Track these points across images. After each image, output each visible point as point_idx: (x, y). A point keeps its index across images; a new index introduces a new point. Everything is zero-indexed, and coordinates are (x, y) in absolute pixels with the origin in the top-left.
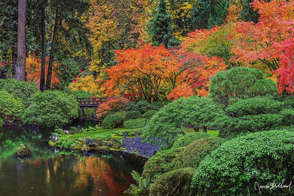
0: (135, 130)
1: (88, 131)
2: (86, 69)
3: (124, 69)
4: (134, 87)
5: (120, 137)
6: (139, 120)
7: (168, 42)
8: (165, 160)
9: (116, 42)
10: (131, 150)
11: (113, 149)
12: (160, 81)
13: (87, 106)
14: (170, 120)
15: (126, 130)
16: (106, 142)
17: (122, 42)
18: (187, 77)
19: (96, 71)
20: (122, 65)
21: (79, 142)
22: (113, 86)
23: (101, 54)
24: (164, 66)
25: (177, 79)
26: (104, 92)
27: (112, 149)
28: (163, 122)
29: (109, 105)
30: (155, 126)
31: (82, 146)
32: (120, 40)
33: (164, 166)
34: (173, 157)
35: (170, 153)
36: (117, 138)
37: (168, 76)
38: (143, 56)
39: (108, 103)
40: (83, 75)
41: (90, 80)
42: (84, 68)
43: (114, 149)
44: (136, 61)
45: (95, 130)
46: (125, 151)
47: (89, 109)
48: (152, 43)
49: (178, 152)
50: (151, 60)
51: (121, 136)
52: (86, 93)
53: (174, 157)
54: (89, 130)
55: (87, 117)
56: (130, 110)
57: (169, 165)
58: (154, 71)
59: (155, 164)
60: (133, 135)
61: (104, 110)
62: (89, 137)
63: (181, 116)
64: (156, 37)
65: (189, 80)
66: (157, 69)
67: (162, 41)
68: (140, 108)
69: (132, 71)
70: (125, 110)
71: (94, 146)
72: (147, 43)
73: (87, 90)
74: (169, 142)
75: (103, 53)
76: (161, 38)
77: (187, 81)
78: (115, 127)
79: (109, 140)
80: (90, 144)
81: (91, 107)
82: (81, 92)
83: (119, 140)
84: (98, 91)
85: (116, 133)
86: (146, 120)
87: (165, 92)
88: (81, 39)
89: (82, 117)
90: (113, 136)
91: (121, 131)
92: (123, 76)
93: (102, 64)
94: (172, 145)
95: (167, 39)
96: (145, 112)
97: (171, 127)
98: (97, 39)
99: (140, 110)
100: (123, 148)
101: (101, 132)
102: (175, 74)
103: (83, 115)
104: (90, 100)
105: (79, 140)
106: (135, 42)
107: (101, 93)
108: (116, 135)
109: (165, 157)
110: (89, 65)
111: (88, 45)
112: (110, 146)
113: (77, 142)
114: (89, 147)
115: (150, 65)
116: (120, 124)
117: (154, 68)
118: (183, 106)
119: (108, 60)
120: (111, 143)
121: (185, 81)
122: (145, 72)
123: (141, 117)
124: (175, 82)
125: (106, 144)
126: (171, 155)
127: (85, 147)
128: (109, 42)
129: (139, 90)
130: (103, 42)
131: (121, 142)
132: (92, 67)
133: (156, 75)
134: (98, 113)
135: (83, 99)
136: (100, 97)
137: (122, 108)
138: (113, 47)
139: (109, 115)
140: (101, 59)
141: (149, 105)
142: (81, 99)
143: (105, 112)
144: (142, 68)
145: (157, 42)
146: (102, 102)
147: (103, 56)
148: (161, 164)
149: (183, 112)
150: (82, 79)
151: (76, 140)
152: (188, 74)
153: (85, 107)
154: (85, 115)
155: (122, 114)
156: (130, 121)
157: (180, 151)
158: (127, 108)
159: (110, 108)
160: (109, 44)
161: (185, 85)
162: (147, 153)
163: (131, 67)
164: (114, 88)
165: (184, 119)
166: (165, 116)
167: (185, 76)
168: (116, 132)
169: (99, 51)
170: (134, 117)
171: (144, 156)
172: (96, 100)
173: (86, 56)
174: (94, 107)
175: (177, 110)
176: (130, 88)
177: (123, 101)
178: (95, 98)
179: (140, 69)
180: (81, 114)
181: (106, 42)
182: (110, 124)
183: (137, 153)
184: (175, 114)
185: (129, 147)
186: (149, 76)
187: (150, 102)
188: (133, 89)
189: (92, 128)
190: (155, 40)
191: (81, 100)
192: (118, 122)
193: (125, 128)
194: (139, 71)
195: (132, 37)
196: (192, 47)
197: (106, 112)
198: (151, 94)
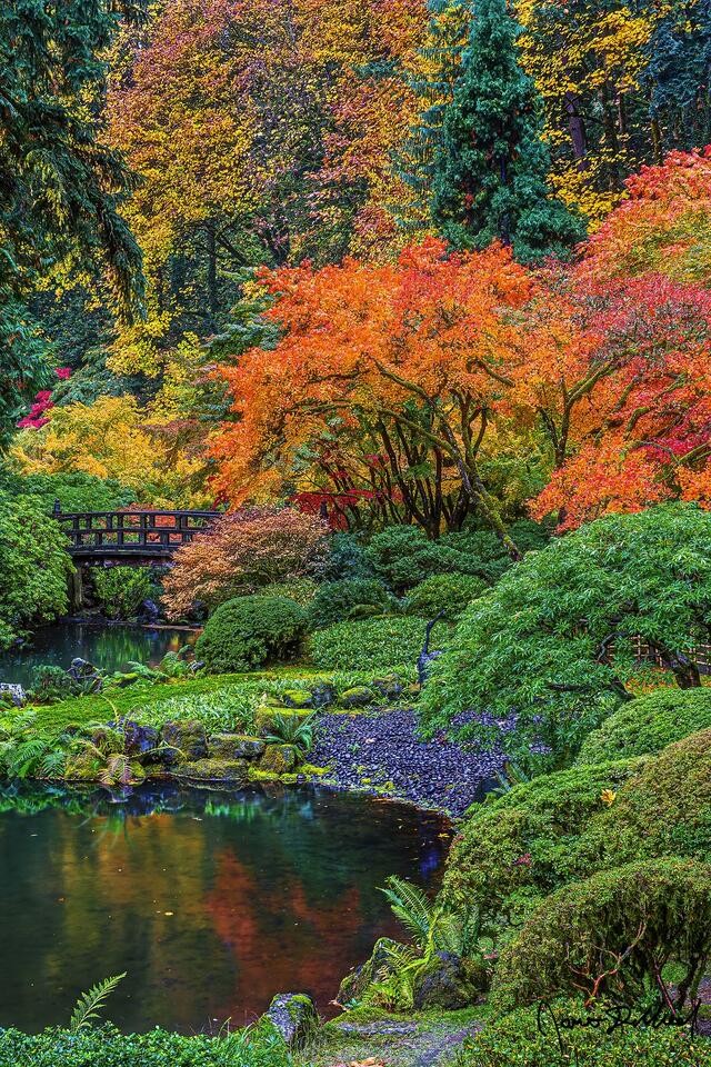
0: (370, 677)
1: (126, 683)
2: (93, 362)
3: (312, 366)
4: (352, 456)
5: (301, 712)
6: (386, 626)
7: (516, 226)
8: (555, 822)
9: (249, 227)
10: (357, 778)
11: (264, 774)
12: (484, 425)
13: (110, 557)
14: (565, 625)
15: (325, 677)
16: (229, 737)
17: (278, 222)
18: (623, 404)
19: (147, 372)
20: (302, 347)
21: (88, 744)
22: (255, 452)
23: (167, 284)
24: (509, 353)
25: (572, 418)
26: (198, 481)
27: (260, 774)
28: (525, 634)
29: (231, 549)
30: (485, 653)
31: (105, 765)
32: (263, 214)
33: (554, 852)
34: (594, 808)
35: (578, 790)
36: (286, 718)
37: (531, 402)
38: (406, 302)
39: (226, 539)
40: (75, 394)
41: (116, 419)
42: (80, 355)
43: (272, 776)
44: (370, 324)
45: (164, 680)
46: (328, 782)
47: (123, 570)
48: (432, 232)
49: (614, 780)
50: (447, 320)
51: (301, 706)
52: (102, 486)
53: (598, 806)
54: (132, 681)
55: (112, 610)
56: (335, 574)
57: (580, 846)
58: (460, 376)
59: (506, 843)
60: (361, 702)
61: (206, 576)
62: (142, 718)
63: (614, 607)
64: (454, 203)
65: (634, 423)
66: (475, 364)
67: (482, 224)
68: (385, 561)
69: (348, 377)
70: (311, 572)
71: (166, 759)
72: (410, 229)
73: (104, 471)
74: (560, 732)
75: (179, 282)
76: (479, 210)
77: (626, 425)
78: (265, 664)
79: (244, 726)
80: (145, 749)
81: (133, 560)
82: (73, 484)
83: (294, 728)
84: (164, 477)
85: (274, 694)
86: (429, 628)
87: (504, 481)
88: (74, 207)
89: (85, 612)
90: (263, 706)
91: (298, 681)
92: (303, 403)
93: (174, 335)
94: (576, 750)
95: (510, 210)
96: (414, 584)
97: (569, 658)
98: (146, 209)
99: (388, 576)
100: (313, 768)
101: (193, 690)
102: (565, 394)
103: (88, 601)
104: (126, 526)
105: (85, 734)
106: (347, 227)
107: (180, 489)
108: (274, 701)
109: (550, 805)
110: (110, 340)
111: (117, 243)
112: (249, 758)
113: (75, 741)
114: (138, 766)
115: (444, 346)
116: (289, 645)
117: (461, 363)
118: (625, 555)
119: (204, 314)
120: (256, 741)
121: (614, 424)
122: (414, 382)
123: (395, 609)
124: (565, 432)
125: (228, 750)
126: (585, 797)
127: (119, 769)
128: (210, 224)
129: (372, 471)
130: (178, 223)
131: (306, 738)
132: (125, 354)
133: (469, 397)
134: (173, 591)
135: (89, 517)
136: (171, 506)
137: (295, 565)
138: (230, 249)
139: (234, 601)
140: (172, 309)
141: (432, 550)
142: (77, 518)
143: (211, 587)
144: (397, 363)
145: (461, 227)
146: (188, 535)
147: (180, 297)
148: (536, 844)
149: (627, 586)
150: (79, 414)
151: (72, 731)
152: (631, 389)
153: (101, 558)
154: (97, 601)
155: (296, 597)
156: (343, 630)
157: (625, 778)
158: (320, 565)
159: (234, 564)
160: (213, 234)
161: (617, 448)
162: (441, 790)
163: (347, 357)
164: (255, 464)
165: (631, 622)
166: (537, 602)
167: (612, 401)
168: (275, 686)
169: (159, 270)
170: (359, 613)
171: (424, 805)
172: (160, 522)
173: (93, 291)
174: (147, 558)
175: (599, 574)
176: (328, 460)
177: (300, 528)
178: (153, 516)
179: (390, 368)
180: (80, 598)
181: (195, 225)
182: (241, 648)
183: (388, 791)
184: (589, 592)
185: (347, 762)
186: (431, 402)
187: (434, 535)
188: (341, 469)
189: (147, 671)
190: (448, 217)
191: (76, 526)
192: (281, 637)
193: (314, 665)
194: (384, 374)
195: (328, 203)
196: (645, 244)
197: (215, 583)
198: (438, 491)
